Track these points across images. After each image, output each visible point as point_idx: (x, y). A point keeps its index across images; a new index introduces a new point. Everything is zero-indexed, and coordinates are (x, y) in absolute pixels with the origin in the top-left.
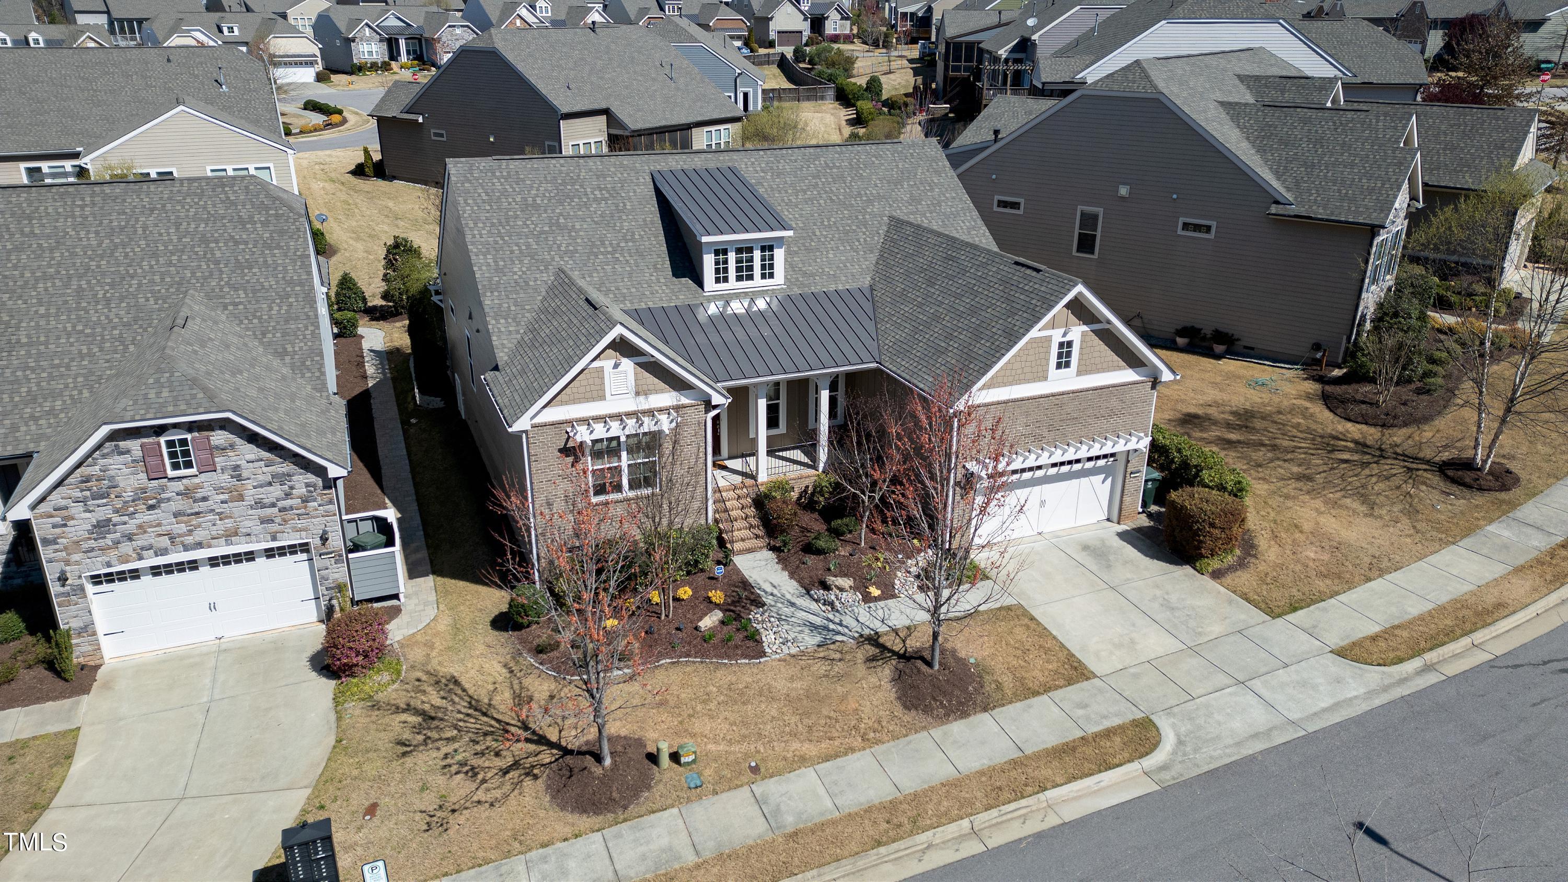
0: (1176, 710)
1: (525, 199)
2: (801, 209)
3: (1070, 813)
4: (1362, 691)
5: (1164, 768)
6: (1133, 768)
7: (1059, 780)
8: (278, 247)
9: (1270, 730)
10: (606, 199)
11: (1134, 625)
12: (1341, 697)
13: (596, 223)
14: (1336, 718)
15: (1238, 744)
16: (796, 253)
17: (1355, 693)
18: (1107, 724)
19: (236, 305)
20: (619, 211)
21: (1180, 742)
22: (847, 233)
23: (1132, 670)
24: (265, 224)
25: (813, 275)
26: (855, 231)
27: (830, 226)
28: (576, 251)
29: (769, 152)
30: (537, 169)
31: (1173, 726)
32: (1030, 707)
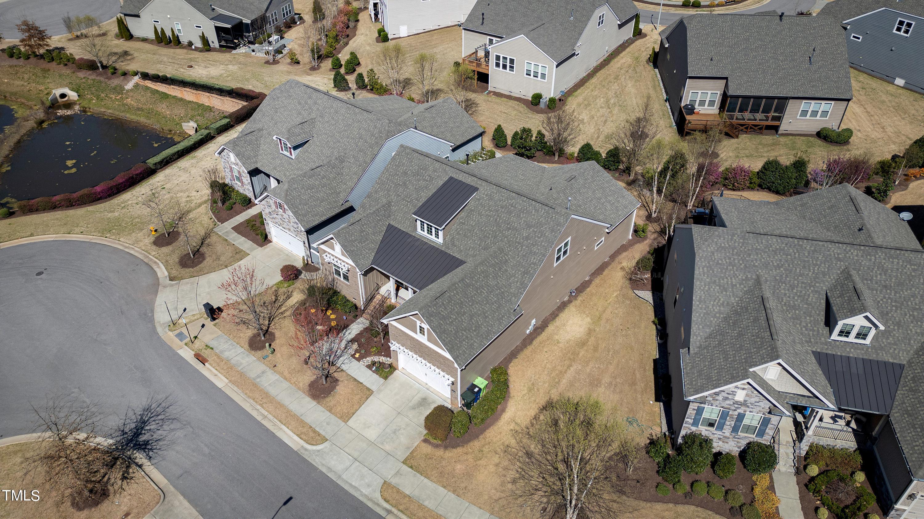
0: (334, 446)
1: (406, 169)
2: (481, 218)
3: (279, 434)
4: (366, 493)
5: (306, 450)
6: (302, 443)
7: (290, 427)
8: (372, 148)
9: (334, 471)
10: (427, 181)
11: (378, 425)
12: (360, 488)
13: (415, 188)
14: (346, 487)
15: (323, 465)
16: (460, 234)
17: (364, 491)
18: (321, 432)
19: (350, 162)
20: (426, 188)
21: (319, 451)
22: (485, 236)
23: (353, 431)
24: (376, 138)
25: (455, 246)
26: (489, 238)
27: (482, 230)
28: (400, 196)
29: (497, 188)
30: (419, 159)
31: (326, 447)
32: (323, 412)
